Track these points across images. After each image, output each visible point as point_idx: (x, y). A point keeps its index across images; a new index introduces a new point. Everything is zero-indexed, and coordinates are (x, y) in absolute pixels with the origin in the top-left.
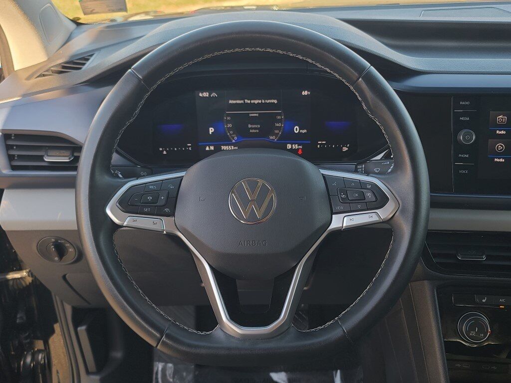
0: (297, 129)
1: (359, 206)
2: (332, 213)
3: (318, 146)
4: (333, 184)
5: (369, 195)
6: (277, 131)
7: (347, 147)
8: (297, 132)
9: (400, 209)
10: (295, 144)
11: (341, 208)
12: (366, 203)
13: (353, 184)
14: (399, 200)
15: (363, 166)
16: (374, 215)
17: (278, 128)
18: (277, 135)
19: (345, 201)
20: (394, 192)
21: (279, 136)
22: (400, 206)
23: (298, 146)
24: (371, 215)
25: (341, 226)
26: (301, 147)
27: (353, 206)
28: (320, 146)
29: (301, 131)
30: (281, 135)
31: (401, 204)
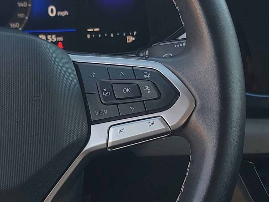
0: (52, 10)
1: (133, 108)
2: (90, 122)
3: (88, 36)
4: (90, 76)
5: (147, 89)
6: (21, 15)
7: (133, 35)
8: (54, 15)
9: (197, 108)
10: (51, 34)
11: (104, 113)
12: (143, 101)
13: (122, 74)
14: (196, 95)
15: (147, 52)
16: (157, 121)
17: (24, 10)
18: (21, 21)
19: (108, 102)
20: (186, 82)
21: (25, 22)
22: (198, 103)
23: (56, 37)
24: (151, 121)
25: (105, 142)
26: (61, 39)
27: (123, 109)
28: (91, 36)
29: (60, 13)
30: (28, 20)
31: (198, 100)
